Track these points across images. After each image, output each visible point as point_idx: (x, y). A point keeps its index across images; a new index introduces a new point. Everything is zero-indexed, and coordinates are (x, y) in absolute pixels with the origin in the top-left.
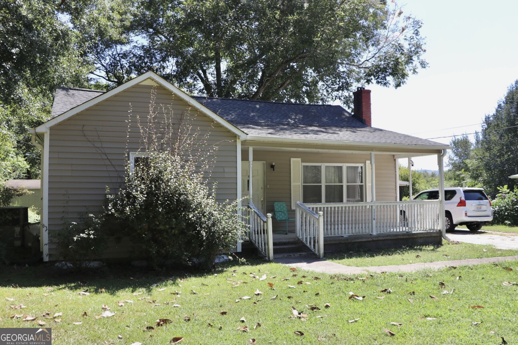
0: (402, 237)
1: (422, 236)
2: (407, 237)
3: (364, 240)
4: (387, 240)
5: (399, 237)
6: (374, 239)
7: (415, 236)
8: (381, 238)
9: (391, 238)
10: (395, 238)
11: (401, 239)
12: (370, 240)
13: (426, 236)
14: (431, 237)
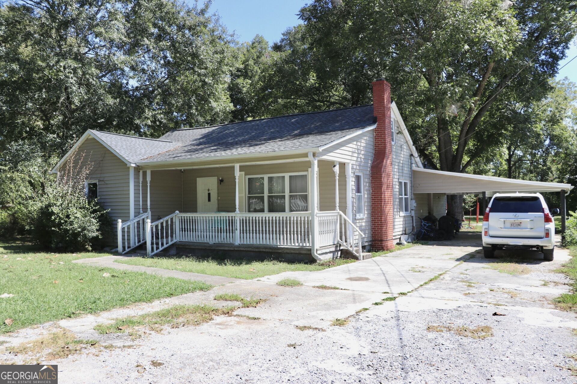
0: (264, 250)
1: (288, 251)
2: (270, 251)
3: (226, 249)
4: (248, 251)
5: (261, 250)
6: (236, 249)
7: (280, 251)
8: (242, 249)
9: (252, 250)
10: (257, 250)
11: (263, 252)
12: (232, 249)
13: (293, 252)
14: (300, 254)
